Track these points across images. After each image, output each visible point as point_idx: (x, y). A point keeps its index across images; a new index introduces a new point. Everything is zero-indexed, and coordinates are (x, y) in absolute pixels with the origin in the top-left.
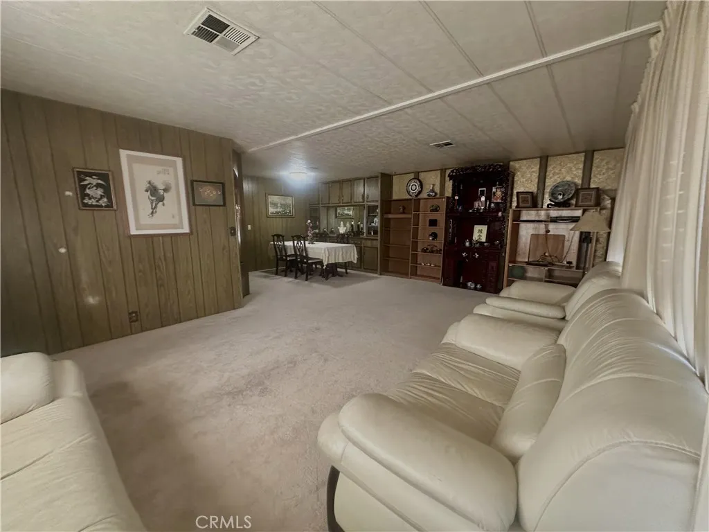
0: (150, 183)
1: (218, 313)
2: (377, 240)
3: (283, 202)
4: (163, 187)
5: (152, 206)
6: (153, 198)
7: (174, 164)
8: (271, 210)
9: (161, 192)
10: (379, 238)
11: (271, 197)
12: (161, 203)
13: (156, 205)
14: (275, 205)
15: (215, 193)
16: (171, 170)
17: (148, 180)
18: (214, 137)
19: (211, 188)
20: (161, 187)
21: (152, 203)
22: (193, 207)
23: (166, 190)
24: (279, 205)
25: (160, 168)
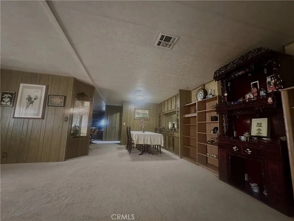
0: (29, 96)
1: (48, 161)
2: (179, 132)
3: (143, 112)
4: (34, 98)
5: (27, 105)
6: (28, 102)
7: (42, 88)
8: (136, 116)
9: (33, 100)
10: (179, 131)
11: (137, 110)
12: (31, 104)
13: (29, 105)
14: (139, 114)
15: (60, 101)
16: (40, 91)
17: (28, 95)
18: (65, 77)
19: (58, 98)
20: (33, 98)
21: (27, 104)
22: (48, 107)
23: (35, 99)
24: (141, 114)
25: (35, 90)
